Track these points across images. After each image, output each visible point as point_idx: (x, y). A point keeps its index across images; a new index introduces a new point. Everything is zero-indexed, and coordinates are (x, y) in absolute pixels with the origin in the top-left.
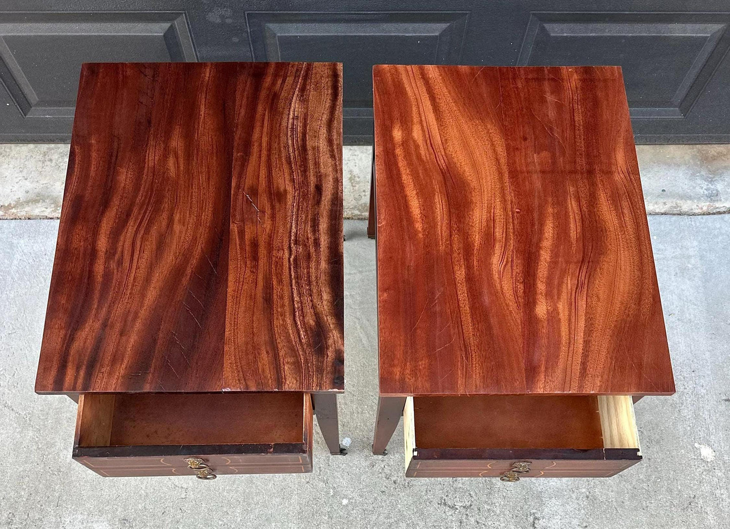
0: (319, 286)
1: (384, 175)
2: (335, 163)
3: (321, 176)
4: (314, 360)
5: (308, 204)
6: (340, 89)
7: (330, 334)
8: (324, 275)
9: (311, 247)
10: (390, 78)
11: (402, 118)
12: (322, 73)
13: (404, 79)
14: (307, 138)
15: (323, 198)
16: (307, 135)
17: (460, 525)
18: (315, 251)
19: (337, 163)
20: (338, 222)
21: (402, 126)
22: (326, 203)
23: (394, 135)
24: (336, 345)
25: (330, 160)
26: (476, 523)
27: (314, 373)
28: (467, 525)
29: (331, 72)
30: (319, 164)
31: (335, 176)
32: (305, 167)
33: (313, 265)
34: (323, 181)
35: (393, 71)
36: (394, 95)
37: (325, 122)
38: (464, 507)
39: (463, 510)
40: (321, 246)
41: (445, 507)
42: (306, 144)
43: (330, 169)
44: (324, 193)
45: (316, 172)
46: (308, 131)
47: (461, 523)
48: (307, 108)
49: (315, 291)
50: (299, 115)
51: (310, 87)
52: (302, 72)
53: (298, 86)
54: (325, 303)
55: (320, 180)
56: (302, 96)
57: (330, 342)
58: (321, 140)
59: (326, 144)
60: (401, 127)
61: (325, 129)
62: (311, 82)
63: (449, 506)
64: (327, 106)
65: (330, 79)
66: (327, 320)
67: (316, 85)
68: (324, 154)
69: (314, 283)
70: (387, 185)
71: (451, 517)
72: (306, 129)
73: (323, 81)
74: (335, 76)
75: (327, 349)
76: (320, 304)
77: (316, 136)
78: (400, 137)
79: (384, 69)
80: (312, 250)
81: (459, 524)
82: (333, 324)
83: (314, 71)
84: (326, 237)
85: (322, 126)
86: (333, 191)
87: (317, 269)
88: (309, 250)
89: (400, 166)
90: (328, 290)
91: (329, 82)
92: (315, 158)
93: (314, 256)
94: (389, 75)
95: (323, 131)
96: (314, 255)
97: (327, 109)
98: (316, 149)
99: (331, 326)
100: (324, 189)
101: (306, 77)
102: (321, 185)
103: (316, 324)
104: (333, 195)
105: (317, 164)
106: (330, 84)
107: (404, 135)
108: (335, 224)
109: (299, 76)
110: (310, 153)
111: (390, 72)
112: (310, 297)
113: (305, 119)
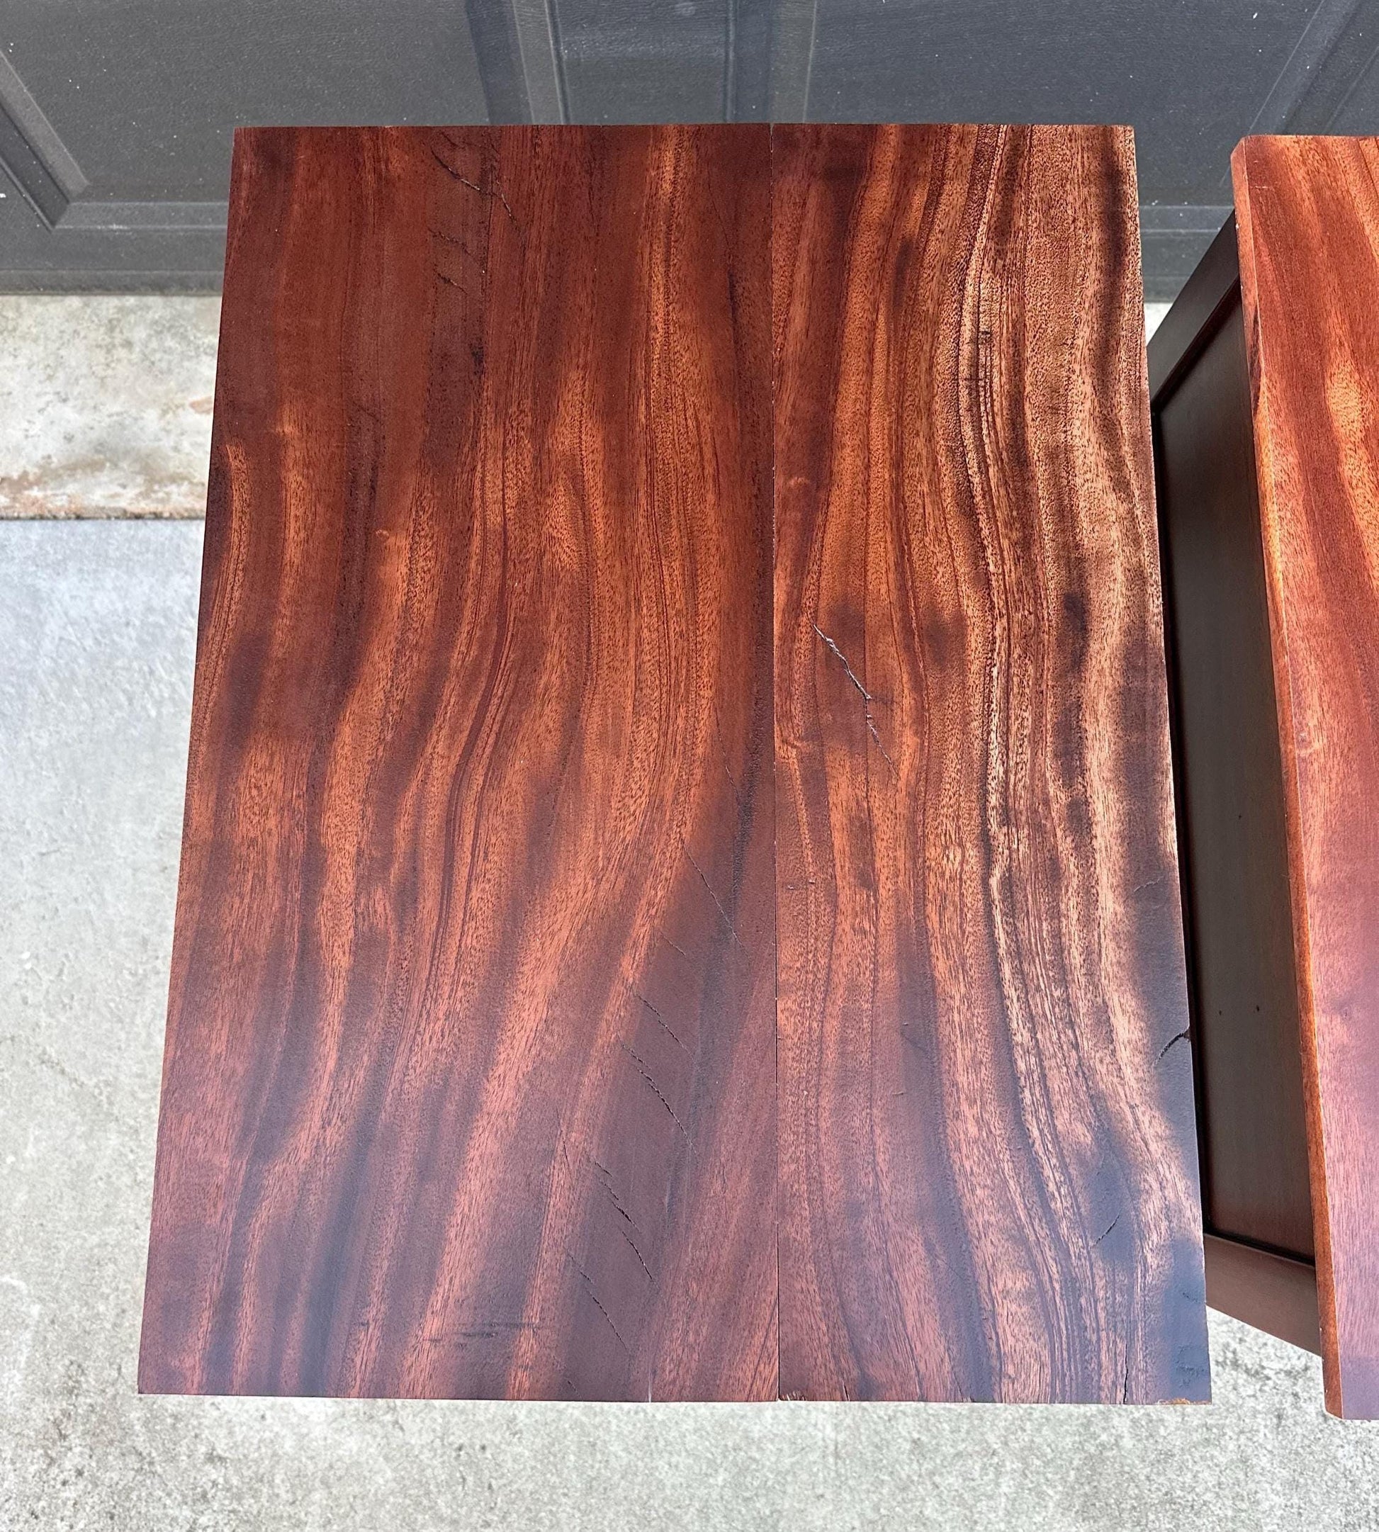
0: (1096, 988)
1: (1308, 561)
2: (1131, 511)
3: (1081, 560)
4: (1100, 1283)
5: (1039, 669)
6: (1130, 226)
7: (1151, 1178)
8: (1112, 945)
9: (1059, 833)
10: (1306, 187)
11: (1359, 341)
12: (1065, 167)
13: (1353, 191)
14: (1029, 417)
15: (1094, 647)
16: (1027, 405)
17: (1278, 1425)
18: (1075, 848)
19: (1138, 512)
20: (1150, 735)
21: (1361, 372)
22: (1106, 665)
23: (1333, 408)
24: (1175, 1221)
25: (1111, 500)
26: (1321, 1419)
27: (1103, 1334)
28: (1296, 1423)
29: (1095, 163)
30: (1074, 518)
31: (1134, 560)
32: (1024, 526)
33: (1071, 904)
34: (1093, 581)
35: (1314, 159)
36: (1323, 254)
37: (1086, 352)
38: (1288, 1373)
39: (1286, 1383)
40: (1097, 830)
41: (1234, 1373)
42: (1025, 442)
43: (1115, 533)
44: (1095, 625)
45: (1065, 545)
46: (1028, 389)
47: (1279, 1417)
48: (1021, 300)
49: (1083, 1006)
50: (996, 329)
51: (1029, 221)
52: (996, 163)
53: (986, 217)
54: (1124, 1055)
55: (1081, 576)
56: (1000, 253)
57: (1151, 1208)
58: (1078, 423)
59: (1093, 440)
60: (1357, 376)
61: (1088, 380)
62: (1029, 200)
63: (1247, 1371)
64: (1090, 292)
65: (1093, 190)
66: (1136, 1121)
67: (1046, 213)
68: (1088, 476)
69: (1079, 975)
70: (1322, 597)
71: (1251, 1403)
72: (1022, 380)
73: (1070, 198)
74: (1111, 177)
75: (1143, 1238)
76: (1108, 1059)
77: (1057, 409)
78: (1355, 415)
79: (1282, 152)
80: (1065, 845)
81: (1275, 1421)
82: (1159, 1137)
83: (1037, 160)
84: (1112, 796)
85: (1077, 367)
86: (1127, 619)
87: (1088, 920)
88: (1055, 847)
89: (1362, 524)
90: (1131, 1003)
91: (1092, 200)
92: (1060, 494)
93: (1072, 867)
94: (1300, 174)
95: (1082, 387)
96: (1071, 865)
97: (1091, 306)
98: (1059, 456)
99: (1153, 1147)
100: (1096, 613)
101: (1011, 181)
102: (1084, 595)
103: (1096, 1139)
104: (1128, 632)
105: (1065, 515)
106: (1094, 207)
107: (1369, 405)
108: (1142, 746)
109: (987, 177)
110: (1041, 472)
111: (1304, 163)
112: (1070, 1032)
113: (1017, 343)
